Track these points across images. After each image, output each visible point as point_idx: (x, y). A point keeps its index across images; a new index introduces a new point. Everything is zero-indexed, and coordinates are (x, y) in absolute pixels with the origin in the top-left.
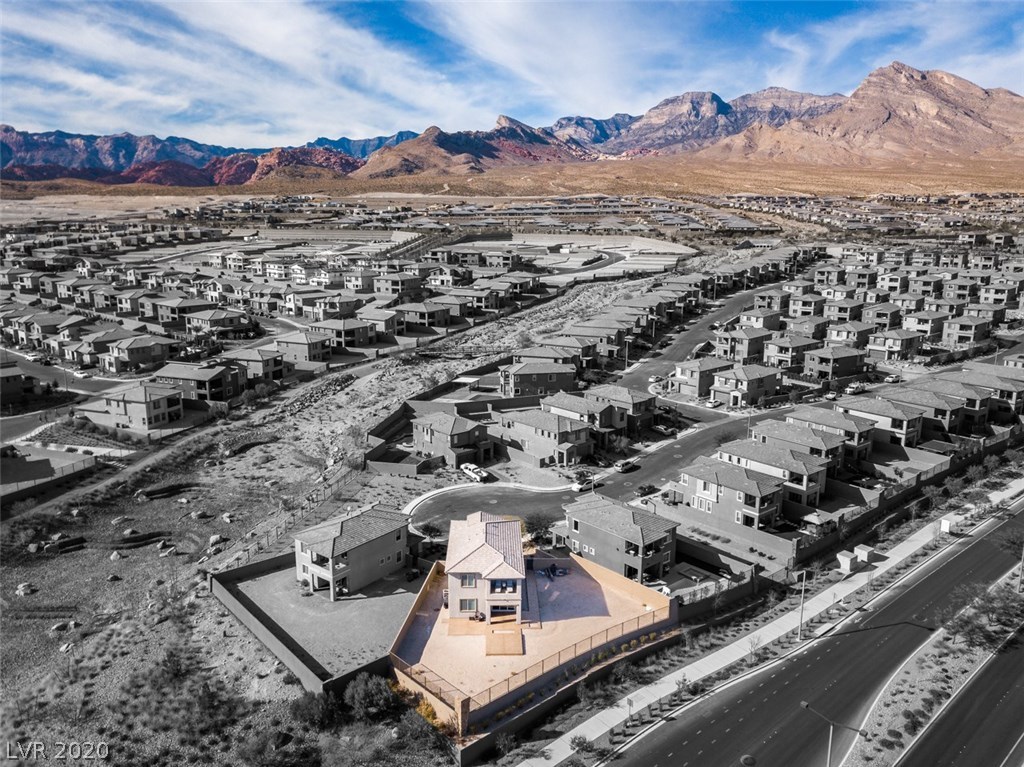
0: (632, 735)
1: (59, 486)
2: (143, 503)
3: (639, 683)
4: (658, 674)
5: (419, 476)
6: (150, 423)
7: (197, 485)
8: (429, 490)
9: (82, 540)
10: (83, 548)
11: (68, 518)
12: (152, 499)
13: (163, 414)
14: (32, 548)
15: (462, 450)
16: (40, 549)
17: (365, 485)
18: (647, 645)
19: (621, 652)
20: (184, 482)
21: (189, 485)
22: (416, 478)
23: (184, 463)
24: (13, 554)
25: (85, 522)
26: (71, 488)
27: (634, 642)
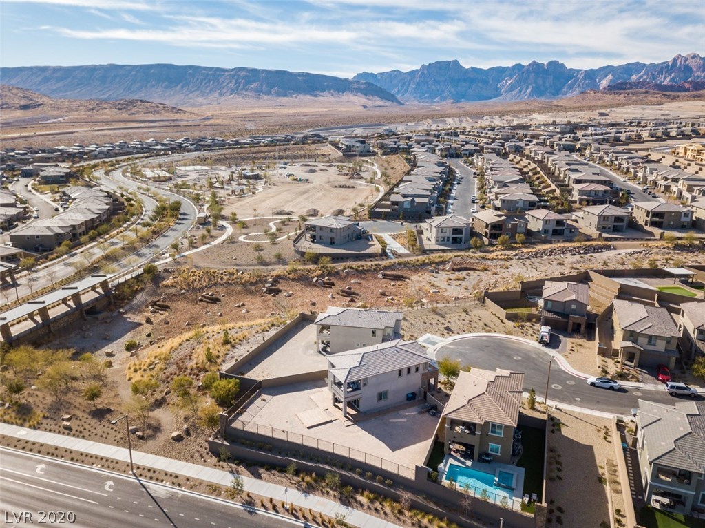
0: (277, 512)
1: (357, 257)
2: (379, 278)
3: (340, 499)
4: (359, 506)
5: (505, 321)
6: (437, 241)
7: (409, 279)
8: (500, 332)
9: (333, 284)
10: (331, 288)
11: (341, 273)
12: (384, 278)
13: (448, 238)
14: (315, 279)
15: (550, 315)
16: (317, 281)
17: (465, 311)
18: (378, 484)
19: (354, 472)
20: (405, 275)
21: (406, 278)
22: (502, 321)
23: (419, 266)
24: (307, 279)
25: (345, 277)
26: (360, 260)
27: (369, 474)
